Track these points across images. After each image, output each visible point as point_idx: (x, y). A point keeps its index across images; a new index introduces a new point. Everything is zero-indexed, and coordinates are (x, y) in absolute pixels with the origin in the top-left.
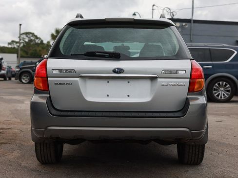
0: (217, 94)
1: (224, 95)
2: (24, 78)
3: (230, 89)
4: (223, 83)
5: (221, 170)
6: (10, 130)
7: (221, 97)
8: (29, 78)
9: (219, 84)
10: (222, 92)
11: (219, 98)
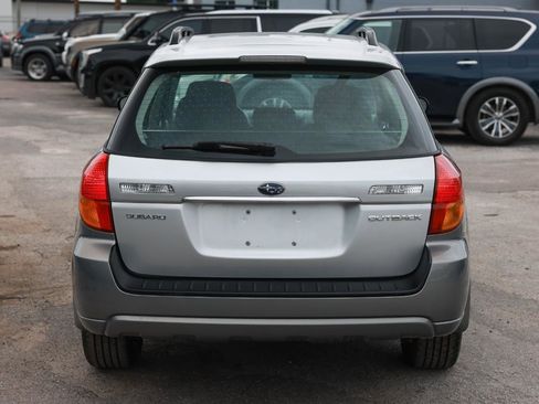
0: (487, 127)
1: (503, 127)
2: (34, 66)
3: (517, 114)
4: (501, 101)
5: (496, 385)
6: (15, 251)
7: (497, 133)
8: (45, 66)
9: (493, 103)
10: (500, 122)
11: (492, 135)
